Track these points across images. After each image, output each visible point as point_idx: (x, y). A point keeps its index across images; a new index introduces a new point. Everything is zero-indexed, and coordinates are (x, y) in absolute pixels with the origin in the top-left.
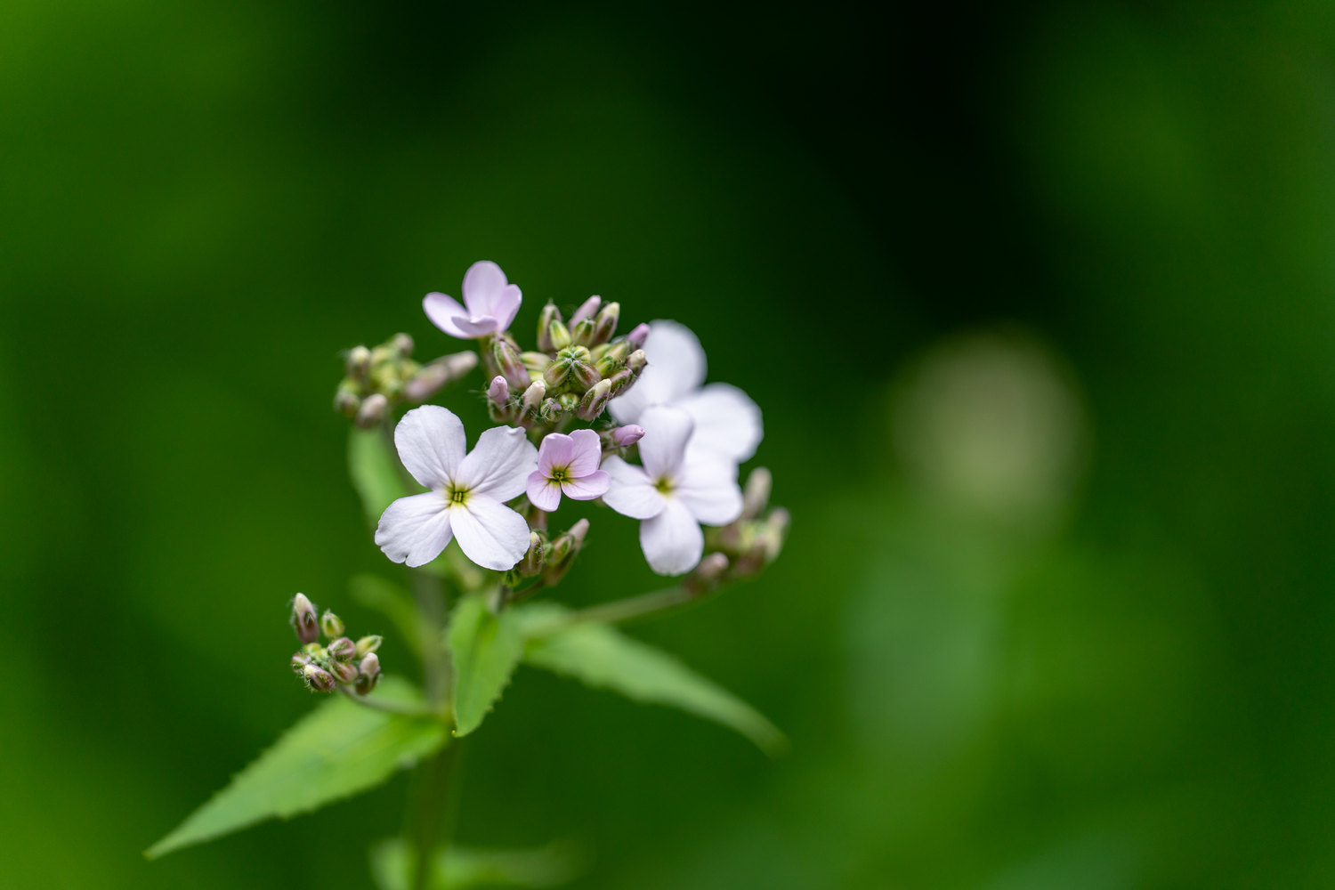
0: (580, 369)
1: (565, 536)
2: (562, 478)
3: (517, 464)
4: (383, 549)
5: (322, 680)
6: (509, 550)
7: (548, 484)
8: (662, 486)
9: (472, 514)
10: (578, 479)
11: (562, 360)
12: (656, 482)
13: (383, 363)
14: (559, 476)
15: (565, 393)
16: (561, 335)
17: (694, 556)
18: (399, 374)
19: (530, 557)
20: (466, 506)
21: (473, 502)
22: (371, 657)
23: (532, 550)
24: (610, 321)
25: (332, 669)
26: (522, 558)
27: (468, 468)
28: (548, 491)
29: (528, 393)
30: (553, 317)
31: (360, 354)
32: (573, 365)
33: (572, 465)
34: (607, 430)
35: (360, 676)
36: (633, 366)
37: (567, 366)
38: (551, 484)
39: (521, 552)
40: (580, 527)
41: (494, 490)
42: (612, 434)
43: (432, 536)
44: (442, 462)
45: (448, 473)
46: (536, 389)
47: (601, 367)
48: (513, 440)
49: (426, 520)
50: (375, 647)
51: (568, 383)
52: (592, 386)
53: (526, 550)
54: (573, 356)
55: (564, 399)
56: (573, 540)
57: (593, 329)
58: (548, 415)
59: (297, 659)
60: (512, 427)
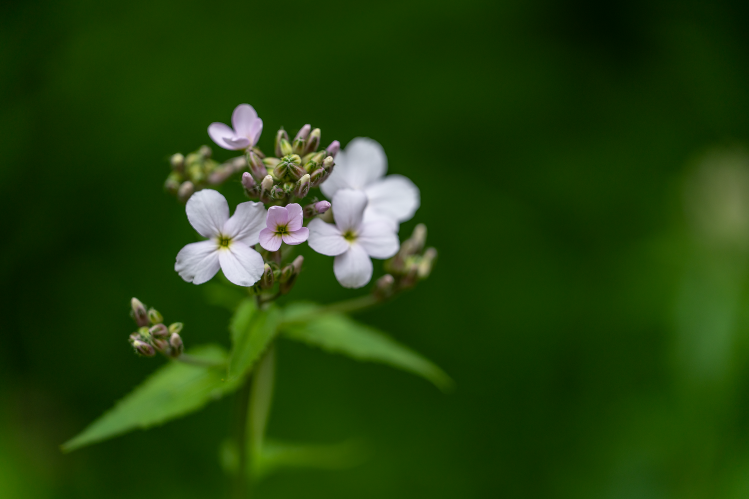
0: (293, 168)
1: (288, 265)
2: (283, 231)
3: (258, 223)
4: (180, 274)
5: (145, 349)
6: (252, 275)
7: (275, 235)
8: (349, 236)
9: (233, 253)
10: (293, 232)
11: (283, 163)
12: (344, 234)
13: (193, 164)
14: (282, 230)
15: (286, 182)
16: (286, 147)
17: (368, 277)
18: (203, 171)
19: (265, 278)
20: (229, 249)
21: (234, 247)
22: (175, 335)
23: (266, 274)
24: (315, 140)
25: (152, 343)
26: (260, 279)
27: (230, 226)
28: (274, 239)
29: (264, 182)
30: (283, 137)
31: (177, 158)
32: (288, 165)
33: (289, 224)
34: (312, 203)
35: (170, 346)
36: (326, 166)
37: (285, 166)
38: (277, 236)
39: (259, 276)
40: (298, 260)
41: (245, 239)
42: (315, 206)
43: (208, 266)
44: (214, 222)
45: (218, 229)
46: (267, 180)
47: (307, 167)
48: (256, 210)
49: (205, 257)
50: (178, 330)
51: (287, 176)
52: (300, 178)
53: (261, 274)
54: (289, 160)
55: (285, 186)
56: (293, 268)
57: (304, 144)
58: (274, 195)
59: (132, 337)
60: (255, 201)
